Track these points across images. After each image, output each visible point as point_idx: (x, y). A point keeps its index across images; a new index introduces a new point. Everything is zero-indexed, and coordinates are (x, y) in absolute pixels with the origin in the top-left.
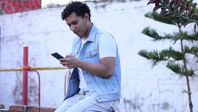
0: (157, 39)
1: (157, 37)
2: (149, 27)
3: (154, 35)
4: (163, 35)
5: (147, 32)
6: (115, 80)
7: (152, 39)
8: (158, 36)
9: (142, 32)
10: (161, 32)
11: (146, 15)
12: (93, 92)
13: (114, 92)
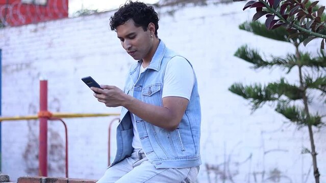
0: (259, 66)
1: (259, 62)
2: (247, 46)
3: (255, 60)
4: (270, 60)
5: (243, 54)
6: (188, 135)
7: (251, 65)
8: (261, 60)
9: (236, 55)
10: (266, 54)
11: (242, 27)
12: (149, 153)
13: (185, 154)
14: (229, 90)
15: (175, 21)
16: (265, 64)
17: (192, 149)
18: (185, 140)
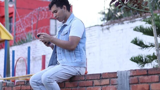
0: (144, 47)
1: (143, 45)
2: (137, 38)
3: (141, 44)
4: (148, 44)
5: (135, 42)
6: (78, 53)
7: (140, 47)
9: (132, 42)
10: (146, 42)
11: (135, 29)
12: (60, 60)
13: (76, 61)
14: (130, 60)
15: (110, 32)
16: (147, 47)
17: (80, 59)
18: (76, 56)
